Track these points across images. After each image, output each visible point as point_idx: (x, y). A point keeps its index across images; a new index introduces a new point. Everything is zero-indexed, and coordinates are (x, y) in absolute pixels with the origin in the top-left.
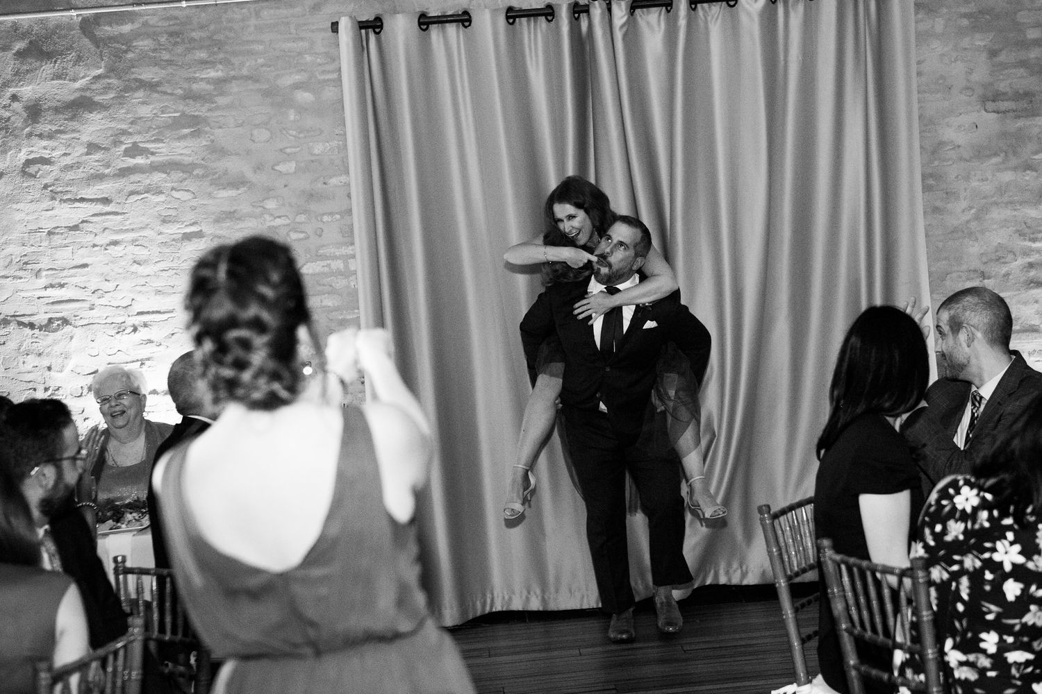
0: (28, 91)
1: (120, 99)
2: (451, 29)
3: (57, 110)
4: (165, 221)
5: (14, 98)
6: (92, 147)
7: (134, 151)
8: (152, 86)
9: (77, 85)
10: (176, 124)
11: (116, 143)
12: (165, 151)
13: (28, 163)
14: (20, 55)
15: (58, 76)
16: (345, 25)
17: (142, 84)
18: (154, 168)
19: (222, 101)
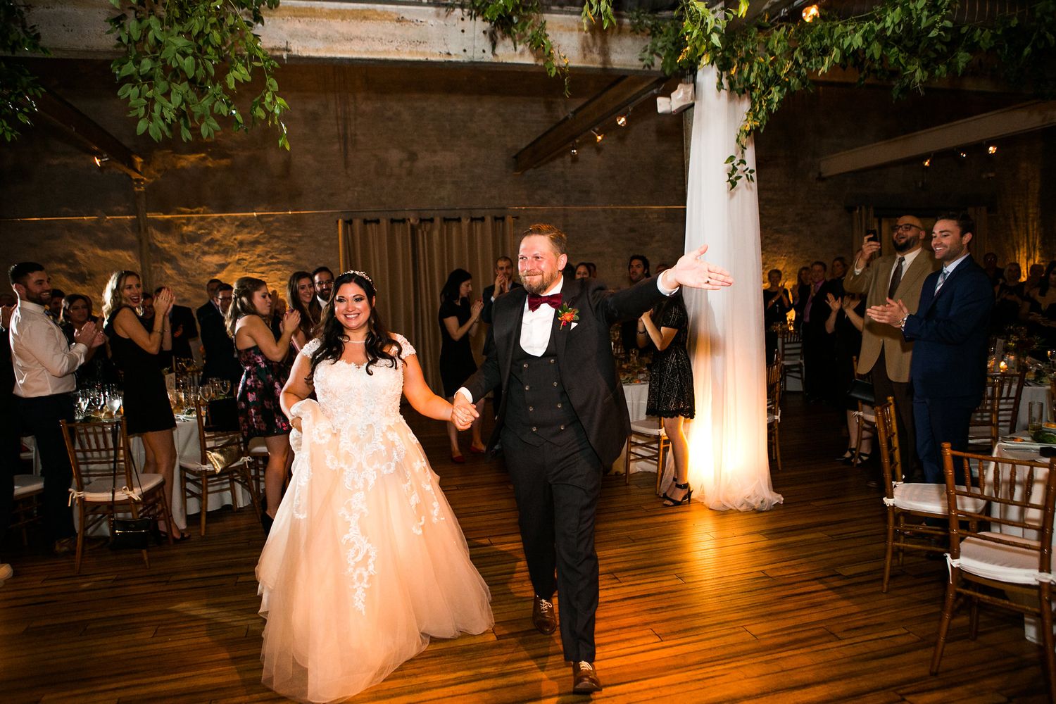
0: (239, 237)
1: (269, 241)
2: (374, 225)
3: (248, 244)
4: (281, 280)
5: (235, 239)
6: (259, 256)
7: (272, 257)
8: (278, 238)
9: (255, 236)
10: (285, 250)
11: (267, 255)
12: (282, 258)
13: (239, 260)
14: (237, 226)
15: (249, 233)
16: (340, 221)
17: (275, 237)
18: (278, 263)
19: (301, 243)
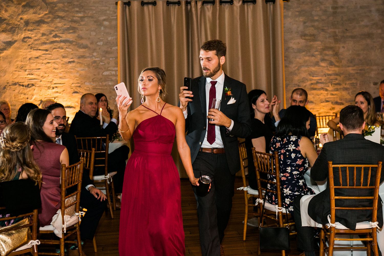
0: (25, 17)
1: (52, 21)
2: (150, 6)
3: (34, 23)
4: (64, 57)
5: (21, 19)
6: (43, 34)
7: (56, 36)
8: (62, 18)
9: (40, 16)
10: (68, 29)
11: (51, 34)
12: (65, 37)
13: (24, 38)
14: (24, 6)
15: (34, 13)
16: (120, 3)
17: (59, 17)
18: (61, 41)
19: (82, 23)
